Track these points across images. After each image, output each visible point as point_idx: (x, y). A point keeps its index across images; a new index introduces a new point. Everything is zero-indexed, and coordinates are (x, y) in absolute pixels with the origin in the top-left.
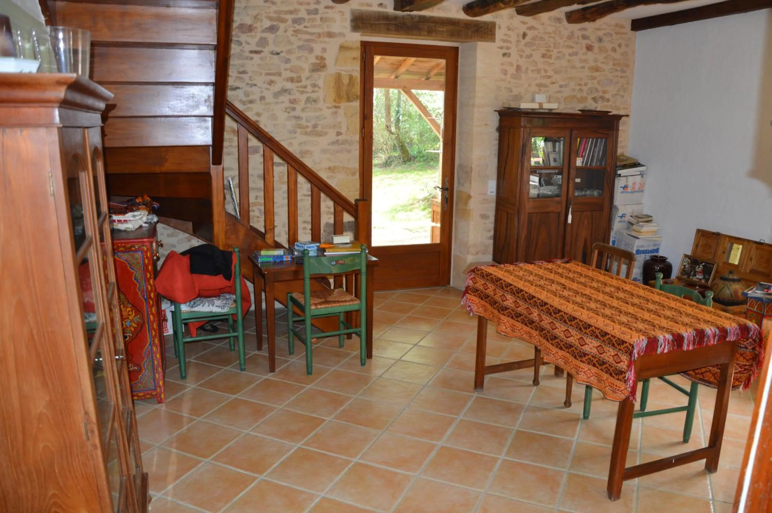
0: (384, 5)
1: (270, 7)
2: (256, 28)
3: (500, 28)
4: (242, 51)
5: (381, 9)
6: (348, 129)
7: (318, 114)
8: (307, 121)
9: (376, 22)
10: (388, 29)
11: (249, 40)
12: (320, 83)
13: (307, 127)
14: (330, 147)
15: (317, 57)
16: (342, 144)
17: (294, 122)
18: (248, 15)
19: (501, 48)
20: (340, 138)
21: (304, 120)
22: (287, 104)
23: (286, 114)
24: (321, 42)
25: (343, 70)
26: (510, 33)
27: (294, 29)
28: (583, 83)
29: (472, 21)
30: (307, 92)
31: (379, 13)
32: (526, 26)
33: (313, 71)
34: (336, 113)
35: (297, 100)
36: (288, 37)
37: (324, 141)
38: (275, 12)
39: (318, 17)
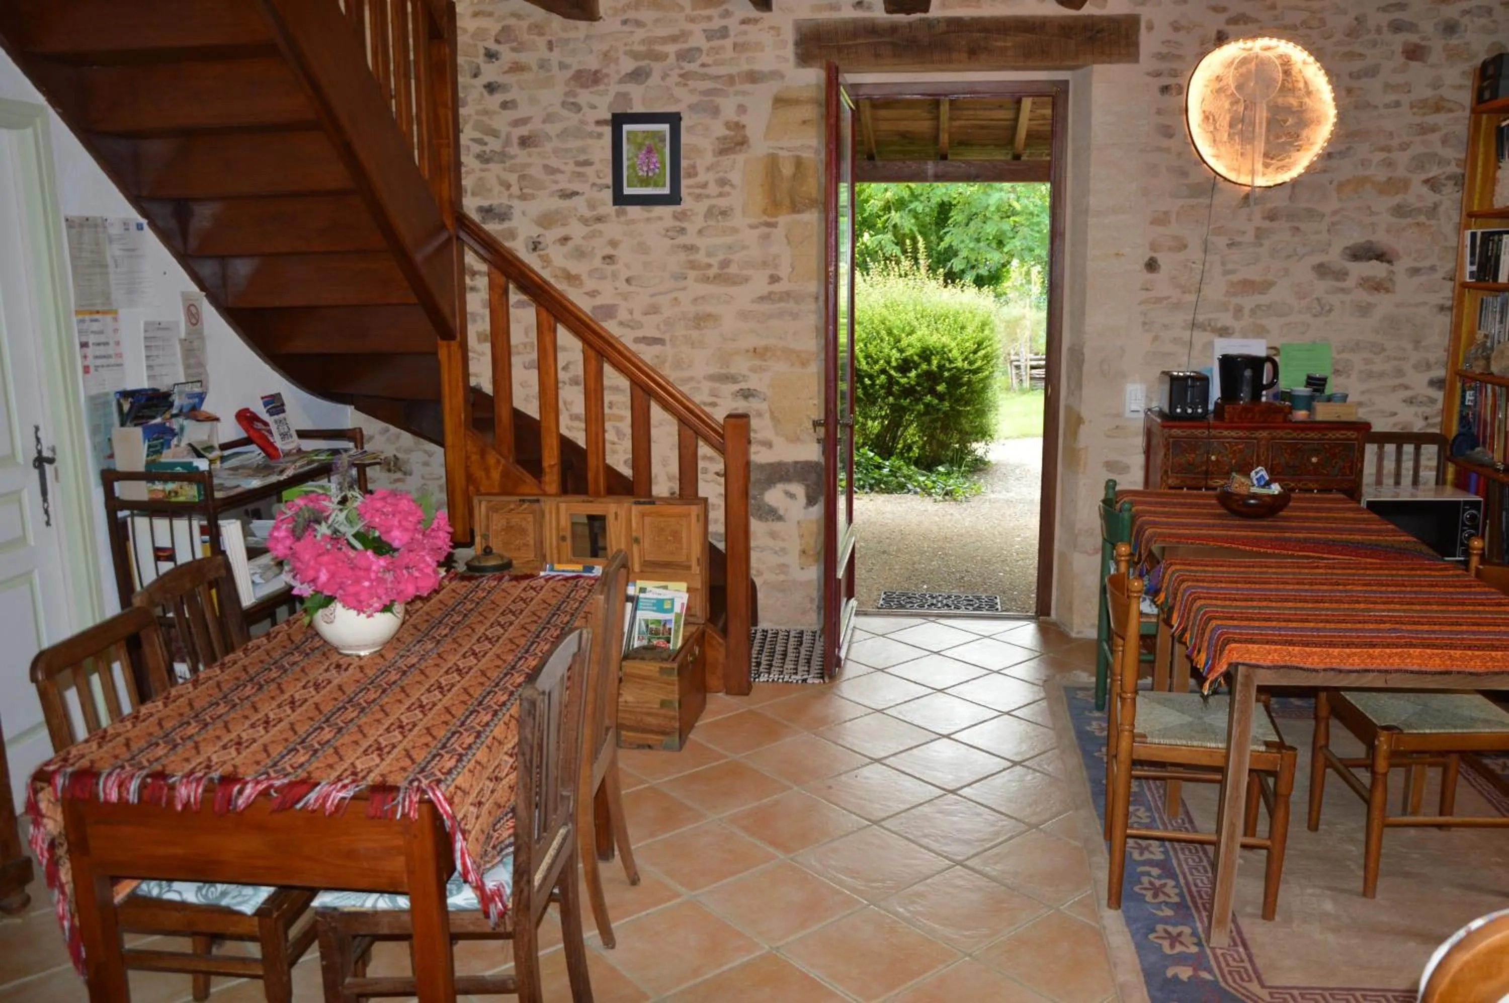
0: (865, 4)
1: (632, 32)
2: (607, 75)
3: (1150, 28)
4: (582, 122)
5: (860, 14)
6: (793, 269)
7: (729, 239)
8: (709, 255)
9: (850, 43)
10: (877, 56)
11: (595, 100)
12: (735, 177)
13: (709, 266)
14: (756, 307)
15: (728, 125)
16: (781, 300)
17: (682, 256)
18: (591, 52)
19: (1158, 74)
20: (776, 287)
21: (702, 252)
22: (670, 222)
23: (668, 243)
24: (737, 93)
25: (782, 148)
26: (1181, 36)
27: (682, 72)
28: (1395, 143)
29: (1076, 18)
30: (708, 197)
31: (855, 21)
32: (1223, 17)
33: (722, 152)
34: (766, 237)
35: (689, 213)
36: (668, 88)
37: (743, 296)
38: (643, 42)
39: (728, 43)
